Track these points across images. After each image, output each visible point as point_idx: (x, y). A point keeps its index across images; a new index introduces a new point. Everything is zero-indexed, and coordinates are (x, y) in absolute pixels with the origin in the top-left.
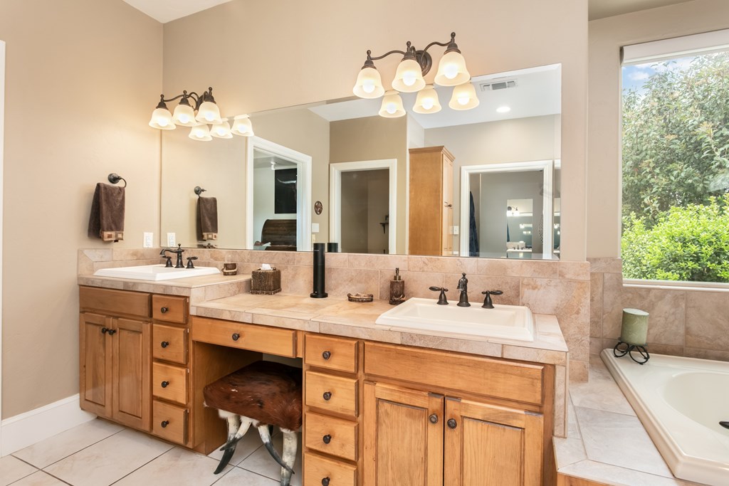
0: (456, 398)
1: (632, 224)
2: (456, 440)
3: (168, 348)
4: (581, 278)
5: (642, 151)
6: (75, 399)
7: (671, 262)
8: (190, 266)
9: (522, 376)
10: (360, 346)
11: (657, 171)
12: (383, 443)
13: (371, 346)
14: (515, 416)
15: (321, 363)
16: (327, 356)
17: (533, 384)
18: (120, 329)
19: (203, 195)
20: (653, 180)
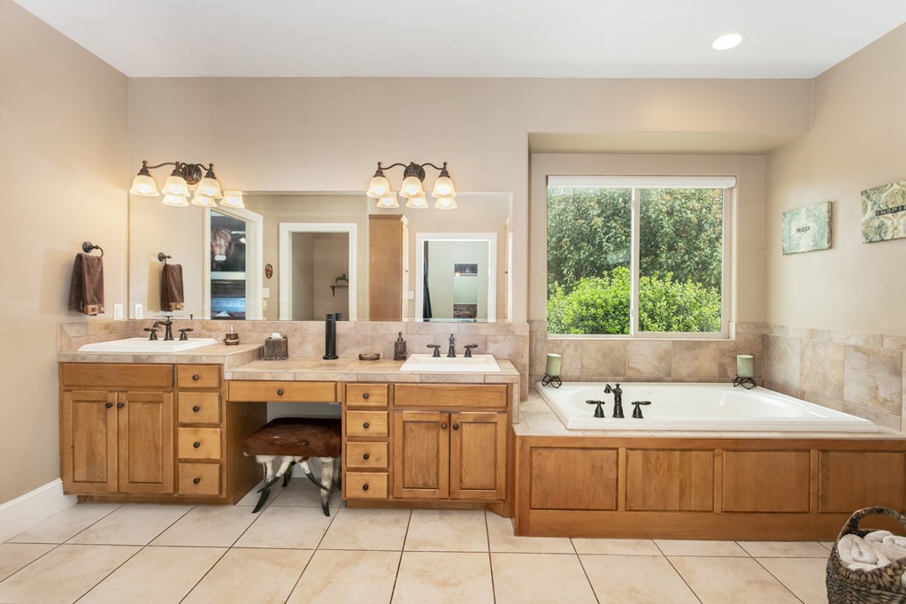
0: (458, 413)
1: (555, 291)
2: (458, 437)
3: (200, 412)
4: (524, 334)
5: (562, 231)
6: (57, 484)
7: (580, 322)
8: (183, 337)
9: (496, 392)
10: (391, 388)
11: (572, 248)
12: (408, 451)
13: (400, 386)
14: (492, 416)
15: (362, 403)
16: (366, 397)
17: (502, 396)
18: (129, 402)
19: (169, 262)
20: (569, 256)
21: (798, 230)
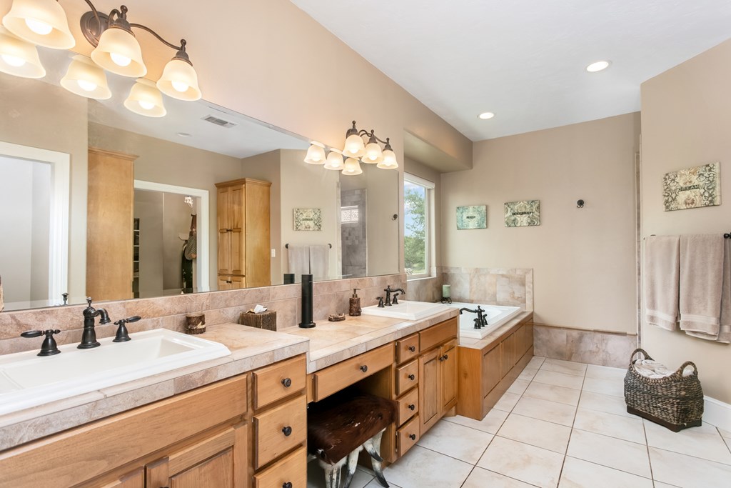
0: (443, 346)
13: (423, 334)
16: (413, 350)
21: (468, 217)
